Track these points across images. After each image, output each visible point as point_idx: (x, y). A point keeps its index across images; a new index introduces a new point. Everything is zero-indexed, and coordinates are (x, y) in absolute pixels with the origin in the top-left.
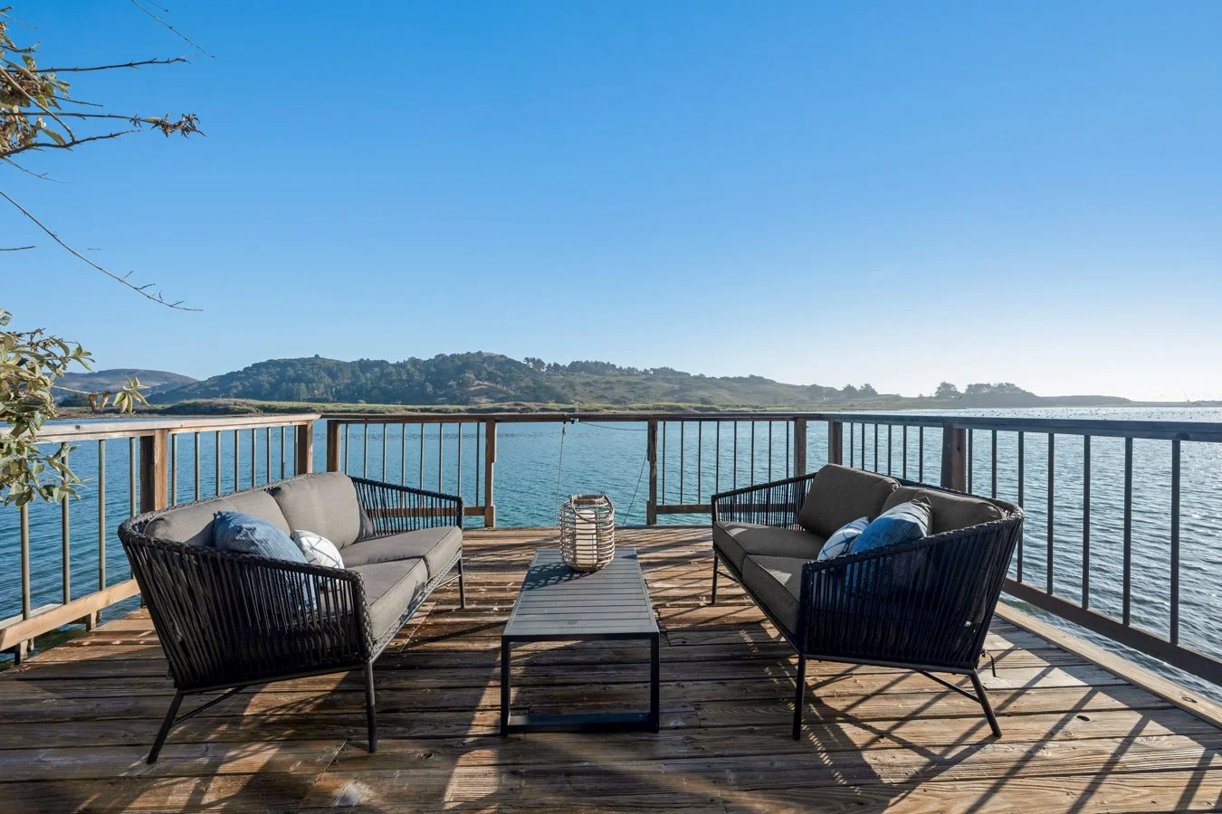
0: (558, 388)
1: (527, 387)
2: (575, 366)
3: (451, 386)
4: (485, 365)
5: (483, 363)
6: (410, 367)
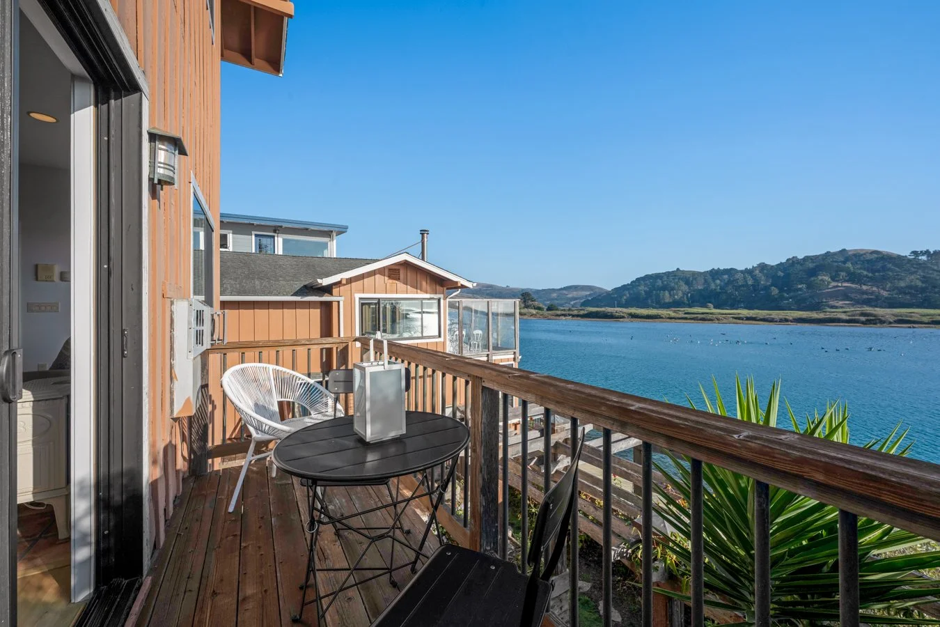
1: (910, 287)
3: (800, 289)
4: (849, 265)
5: (844, 262)
6: (757, 271)
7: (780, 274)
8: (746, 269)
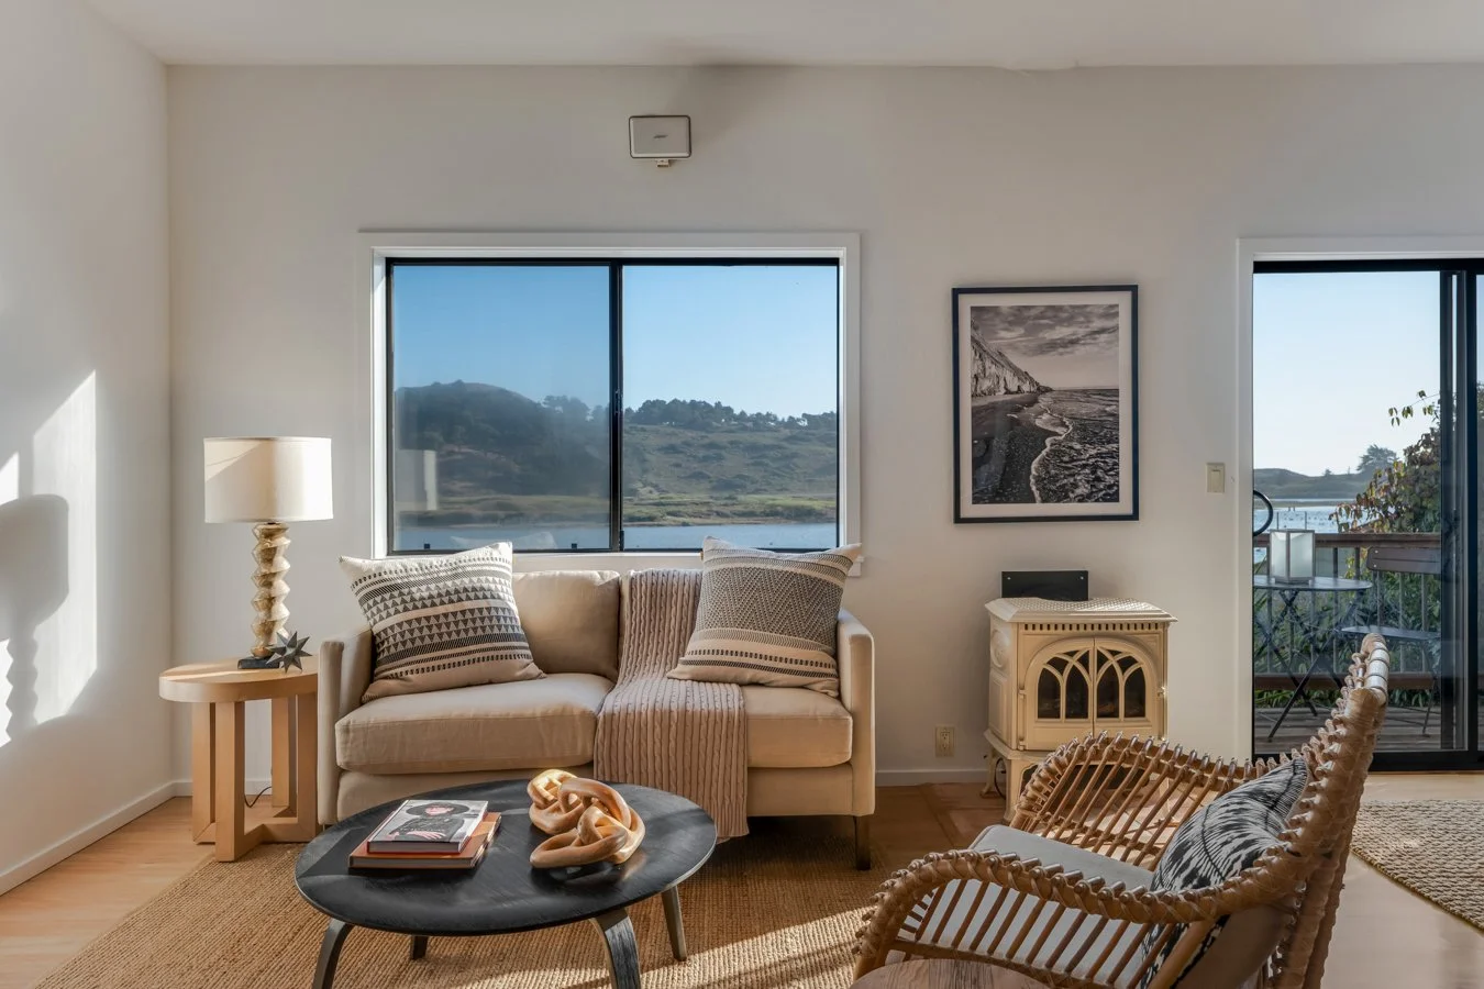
5: (461, 406)
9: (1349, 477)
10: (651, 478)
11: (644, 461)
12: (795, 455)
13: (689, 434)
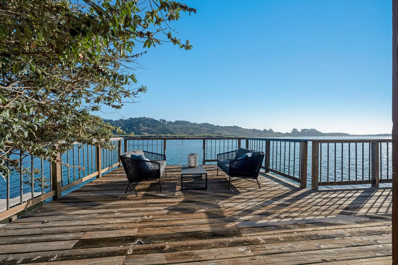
0: (171, 130)
1: (160, 129)
2: (177, 122)
3: (135, 129)
4: (146, 122)
5: (145, 121)
6: (120, 122)
7: (128, 123)
8: (116, 120)
9: (290, 133)
10: (178, 133)
11: (177, 130)
12: (201, 129)
13: (184, 126)
